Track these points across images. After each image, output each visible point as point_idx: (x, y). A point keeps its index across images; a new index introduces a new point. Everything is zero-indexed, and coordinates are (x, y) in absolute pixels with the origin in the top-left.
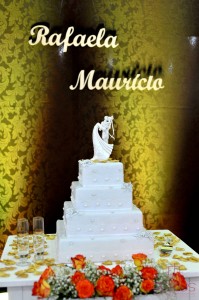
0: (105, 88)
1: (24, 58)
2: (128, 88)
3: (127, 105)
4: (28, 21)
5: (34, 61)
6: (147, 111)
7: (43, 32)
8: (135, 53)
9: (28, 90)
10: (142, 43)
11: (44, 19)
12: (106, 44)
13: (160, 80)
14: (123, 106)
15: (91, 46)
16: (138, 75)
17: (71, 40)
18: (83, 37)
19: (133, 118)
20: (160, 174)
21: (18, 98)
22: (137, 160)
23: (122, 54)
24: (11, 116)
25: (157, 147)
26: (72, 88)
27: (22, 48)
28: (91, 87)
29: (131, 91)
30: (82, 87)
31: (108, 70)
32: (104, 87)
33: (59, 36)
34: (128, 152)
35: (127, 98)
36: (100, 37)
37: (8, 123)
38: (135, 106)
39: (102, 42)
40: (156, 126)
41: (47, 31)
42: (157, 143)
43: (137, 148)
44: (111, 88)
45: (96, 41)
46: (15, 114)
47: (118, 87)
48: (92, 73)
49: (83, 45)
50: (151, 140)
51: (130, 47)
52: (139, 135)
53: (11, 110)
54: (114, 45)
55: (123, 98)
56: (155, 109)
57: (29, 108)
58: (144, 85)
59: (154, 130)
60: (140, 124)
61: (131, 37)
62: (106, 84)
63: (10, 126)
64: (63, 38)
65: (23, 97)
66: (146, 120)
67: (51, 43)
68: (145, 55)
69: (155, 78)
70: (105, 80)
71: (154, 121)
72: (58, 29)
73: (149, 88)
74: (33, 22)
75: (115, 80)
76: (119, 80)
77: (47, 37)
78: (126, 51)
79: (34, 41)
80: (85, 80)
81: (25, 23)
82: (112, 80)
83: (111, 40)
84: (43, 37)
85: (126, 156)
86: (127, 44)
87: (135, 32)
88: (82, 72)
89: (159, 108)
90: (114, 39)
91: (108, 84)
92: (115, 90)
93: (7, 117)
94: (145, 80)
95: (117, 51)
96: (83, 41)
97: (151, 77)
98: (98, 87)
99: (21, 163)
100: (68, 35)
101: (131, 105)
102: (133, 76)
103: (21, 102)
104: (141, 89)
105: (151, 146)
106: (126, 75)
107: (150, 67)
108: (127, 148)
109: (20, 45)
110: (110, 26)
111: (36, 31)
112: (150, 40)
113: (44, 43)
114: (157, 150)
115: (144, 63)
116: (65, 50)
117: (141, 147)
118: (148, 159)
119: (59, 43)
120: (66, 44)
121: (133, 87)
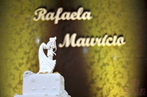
1: (30, 29)
2: (99, 45)
3: (99, 56)
4: (34, 7)
5: (36, 30)
7: (43, 12)
8: (103, 22)
9: (32, 48)
10: (108, 15)
11: (44, 5)
12: (84, 18)
13: (122, 39)
14: (97, 57)
15: (73, 19)
16: (106, 36)
17: (60, 15)
18: (68, 14)
19: (104, 65)
21: (26, 53)
22: (108, 95)
23: (95, 22)
25: (123, 85)
26: (60, 46)
27: (29, 22)
28: (73, 45)
29: (102, 47)
32: (83, 44)
33: (53, 14)
34: (102, 89)
35: (99, 51)
36: (79, 14)
37: (18, 69)
38: (105, 57)
39: (81, 16)
40: (122, 70)
41: (45, 12)
42: (123, 82)
43: (108, 86)
44: (88, 45)
45: (76, 16)
46: (23, 64)
47: (92, 44)
48: (74, 36)
49: (68, 19)
50: (118, 80)
51: (100, 18)
52: (109, 76)
53: (21, 61)
54: (89, 18)
55: (96, 52)
56: (120, 58)
57: (32, 59)
58: (110, 42)
59: (119, 73)
60: (110, 69)
61: (100, 12)
63: (19, 72)
64: (55, 15)
65: (29, 53)
66: (114, 66)
67: (47, 19)
70: (83, 40)
71: (120, 66)
72: (53, 10)
73: (114, 44)
74: (37, 7)
75: (90, 41)
76: (93, 40)
77: (45, 15)
78: (97, 21)
79: (37, 17)
80: (70, 40)
81: (32, 8)
82: (88, 40)
83: (86, 15)
84: (42, 15)
85: (100, 92)
86: (97, 17)
87: (103, 9)
89: (123, 57)
90: (89, 14)
91: (85, 42)
92: (90, 46)
93: (18, 65)
94: (111, 39)
95: (91, 21)
96: (68, 16)
97: (115, 37)
98: (78, 44)
100: (59, 13)
101: (102, 56)
103: (27, 56)
104: (109, 45)
105: (119, 84)
108: (101, 86)
109: (28, 21)
111: (38, 12)
112: (113, 13)
113: (43, 19)
114: (123, 87)
116: (56, 22)
117: (111, 85)
118: (117, 94)
119: (52, 18)
120: (57, 19)
121: (103, 44)
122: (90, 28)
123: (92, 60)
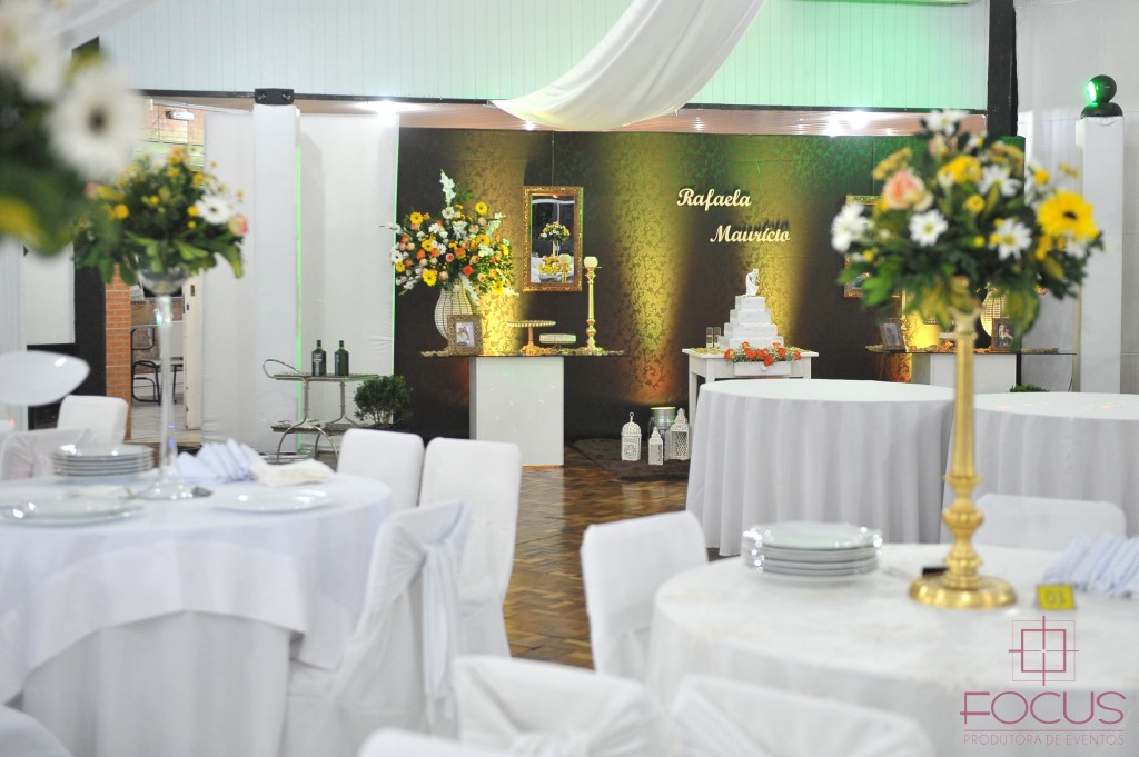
0: (740, 240)
1: (673, 216)
2: (759, 240)
3: (758, 254)
4: (678, 186)
6: (775, 260)
7: (689, 194)
8: (765, 210)
10: (771, 201)
11: (689, 184)
12: (741, 203)
13: (787, 233)
14: (754, 256)
15: (728, 205)
16: (768, 229)
17: (712, 200)
18: (722, 198)
20: (786, 314)
21: (668, 249)
23: (754, 211)
24: (662, 264)
26: (712, 240)
27: (671, 207)
28: (727, 240)
29: (762, 242)
30: (720, 240)
31: (742, 225)
33: (702, 197)
35: (758, 249)
36: (735, 198)
38: (765, 256)
39: (738, 201)
40: (783, 273)
41: (692, 193)
42: (784, 287)
44: (744, 240)
45: (732, 201)
46: (665, 262)
47: (750, 239)
48: (729, 227)
49: (722, 204)
51: (761, 205)
53: (662, 259)
54: (747, 204)
55: (754, 249)
56: (782, 258)
58: (773, 237)
61: (762, 197)
62: (740, 237)
63: (661, 273)
64: (705, 199)
67: (695, 203)
68: (774, 211)
69: (782, 232)
70: (740, 234)
71: (781, 268)
72: (701, 191)
73: (777, 239)
74: (681, 186)
75: (748, 235)
76: (751, 233)
77: (693, 198)
78: (758, 208)
79: (682, 202)
80: (723, 234)
81: (675, 187)
82: (745, 233)
83: (744, 200)
84: (689, 198)
86: (758, 202)
87: (766, 192)
88: (721, 227)
89: (786, 257)
90: (748, 198)
91: (742, 237)
92: (748, 241)
93: (659, 265)
94: (773, 233)
95: (750, 209)
96: (722, 201)
97: (779, 231)
98: (733, 240)
99: (669, 301)
100: (710, 196)
101: (761, 255)
102: (763, 231)
103: (670, 252)
104: (771, 240)
105: (778, 290)
106: (757, 229)
107: (778, 223)
109: (670, 205)
110: (744, 188)
111: (683, 193)
112: (778, 198)
113: (690, 204)
114: (783, 294)
115: (773, 219)
116: (707, 209)
119: (701, 203)
120: (708, 204)
121: (764, 239)
122: (748, 218)
123: (749, 260)
